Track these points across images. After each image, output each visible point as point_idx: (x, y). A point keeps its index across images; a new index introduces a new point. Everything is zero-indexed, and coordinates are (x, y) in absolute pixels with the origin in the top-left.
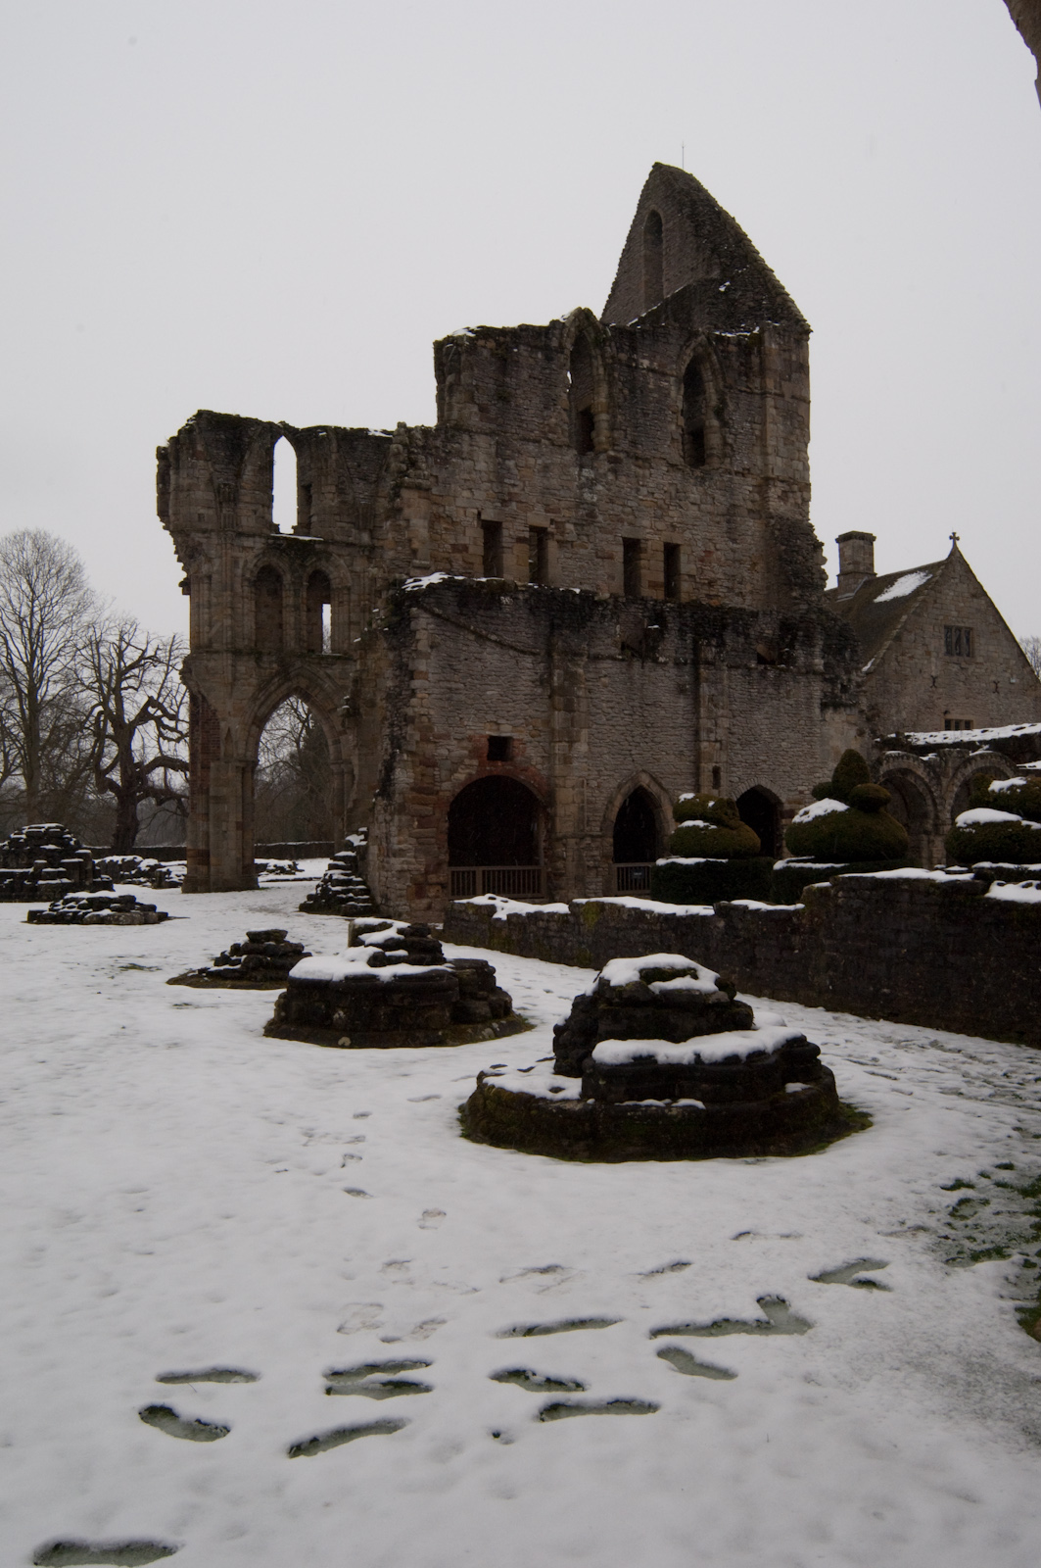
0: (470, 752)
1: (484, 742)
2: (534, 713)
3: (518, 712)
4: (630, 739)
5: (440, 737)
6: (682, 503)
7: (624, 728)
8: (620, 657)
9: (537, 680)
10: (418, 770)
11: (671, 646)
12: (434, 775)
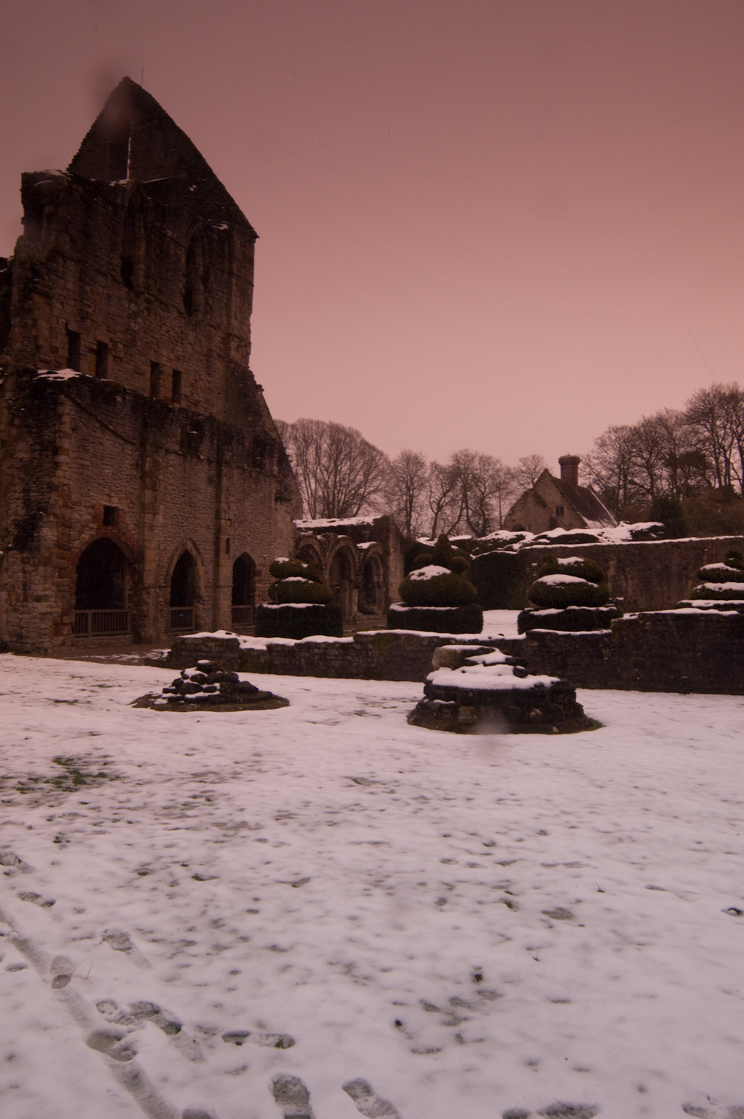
0: (93, 517)
1: (102, 510)
2: (131, 490)
3: (122, 488)
4: (182, 514)
5: (76, 504)
6: (184, 341)
7: (179, 506)
8: (180, 453)
9: (133, 464)
10: (60, 529)
11: (205, 449)
12: (70, 534)
